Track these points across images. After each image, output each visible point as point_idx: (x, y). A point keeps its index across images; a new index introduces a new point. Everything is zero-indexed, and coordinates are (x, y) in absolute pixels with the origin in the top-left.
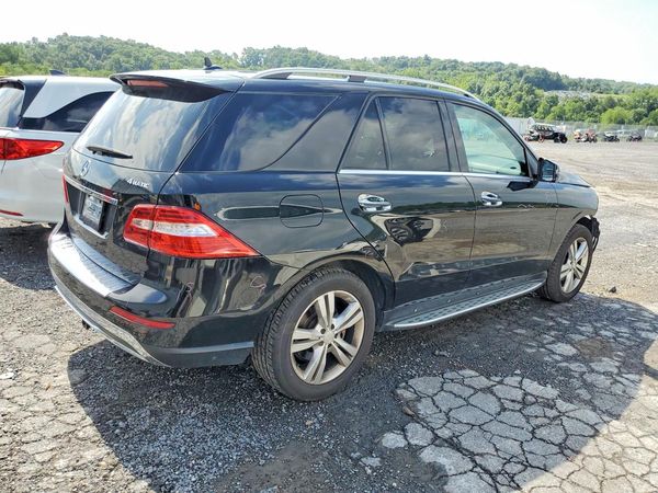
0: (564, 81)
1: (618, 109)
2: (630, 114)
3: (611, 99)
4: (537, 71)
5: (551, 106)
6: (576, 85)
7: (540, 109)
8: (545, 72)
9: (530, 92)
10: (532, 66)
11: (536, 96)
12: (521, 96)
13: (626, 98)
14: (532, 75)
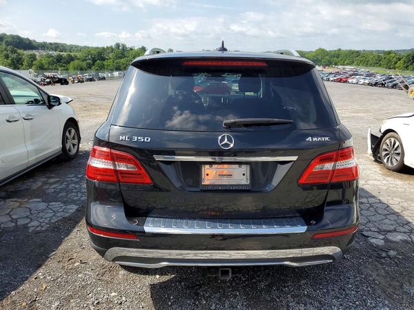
0: (34, 44)
1: (76, 62)
2: (84, 64)
3: (69, 55)
4: (13, 37)
5: (32, 61)
6: (43, 46)
7: (25, 63)
8: (18, 37)
9: (13, 52)
10: (8, 34)
11: (19, 54)
12: (8, 55)
13: (78, 54)
14: (10, 39)
